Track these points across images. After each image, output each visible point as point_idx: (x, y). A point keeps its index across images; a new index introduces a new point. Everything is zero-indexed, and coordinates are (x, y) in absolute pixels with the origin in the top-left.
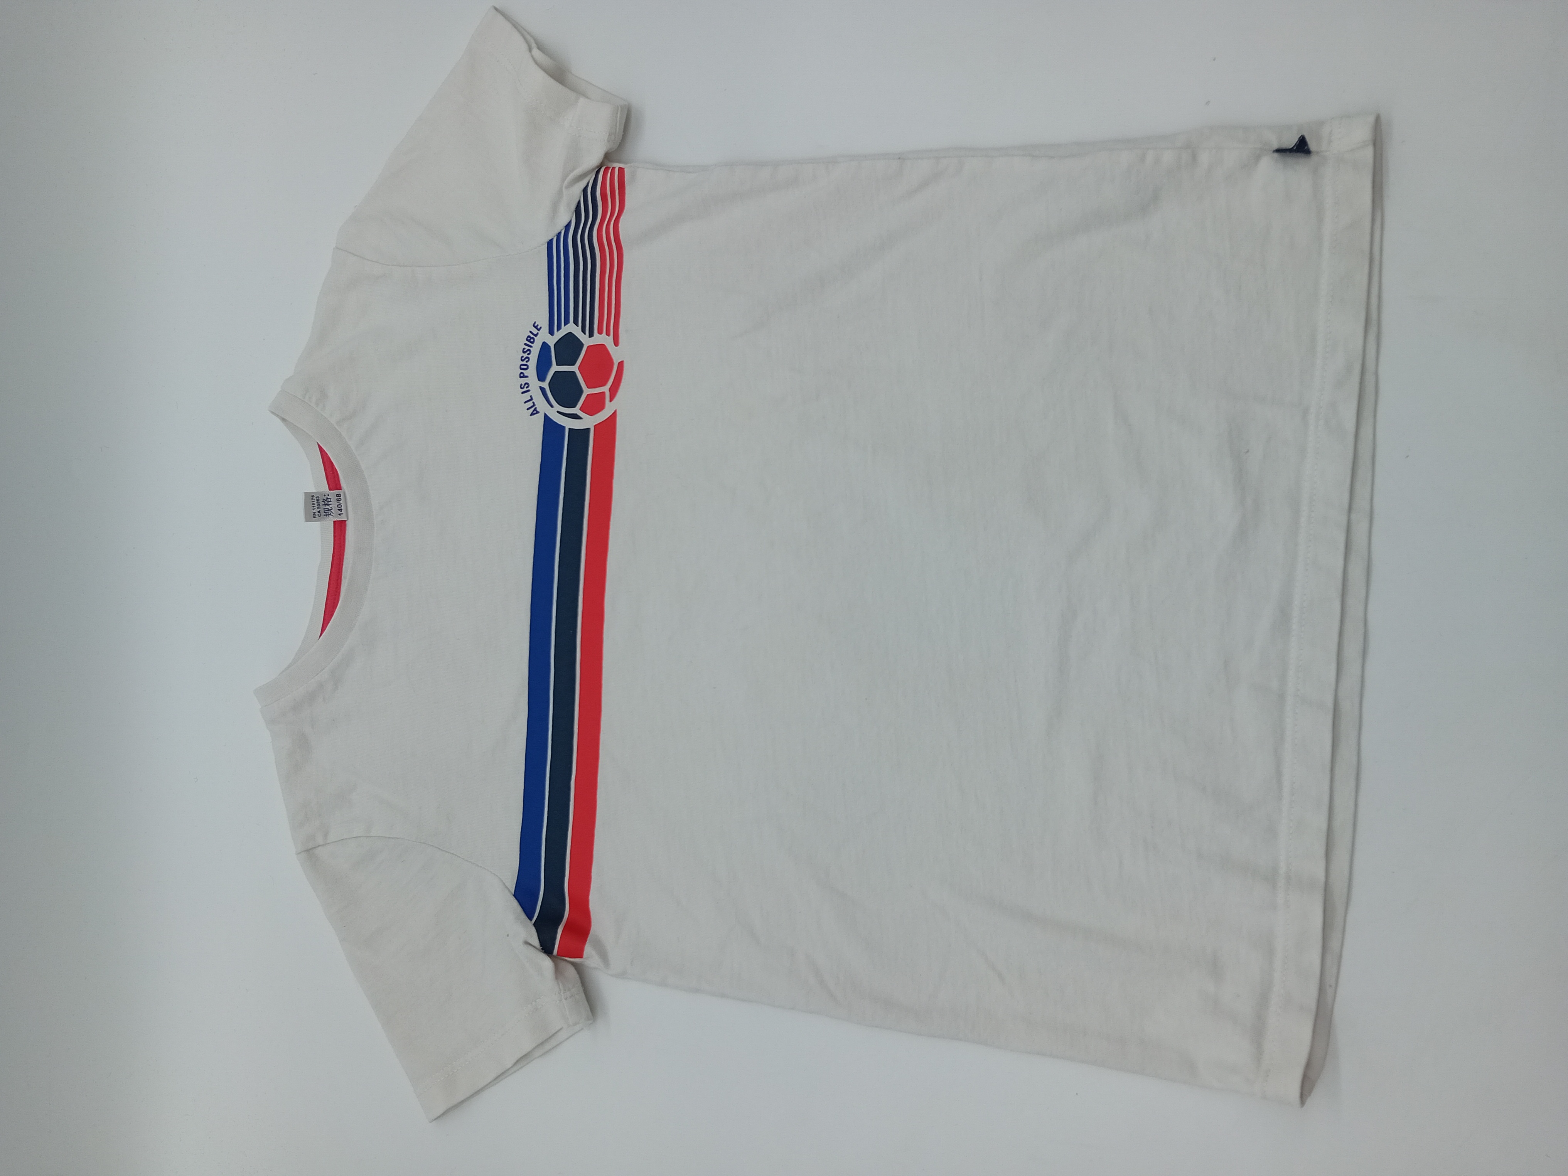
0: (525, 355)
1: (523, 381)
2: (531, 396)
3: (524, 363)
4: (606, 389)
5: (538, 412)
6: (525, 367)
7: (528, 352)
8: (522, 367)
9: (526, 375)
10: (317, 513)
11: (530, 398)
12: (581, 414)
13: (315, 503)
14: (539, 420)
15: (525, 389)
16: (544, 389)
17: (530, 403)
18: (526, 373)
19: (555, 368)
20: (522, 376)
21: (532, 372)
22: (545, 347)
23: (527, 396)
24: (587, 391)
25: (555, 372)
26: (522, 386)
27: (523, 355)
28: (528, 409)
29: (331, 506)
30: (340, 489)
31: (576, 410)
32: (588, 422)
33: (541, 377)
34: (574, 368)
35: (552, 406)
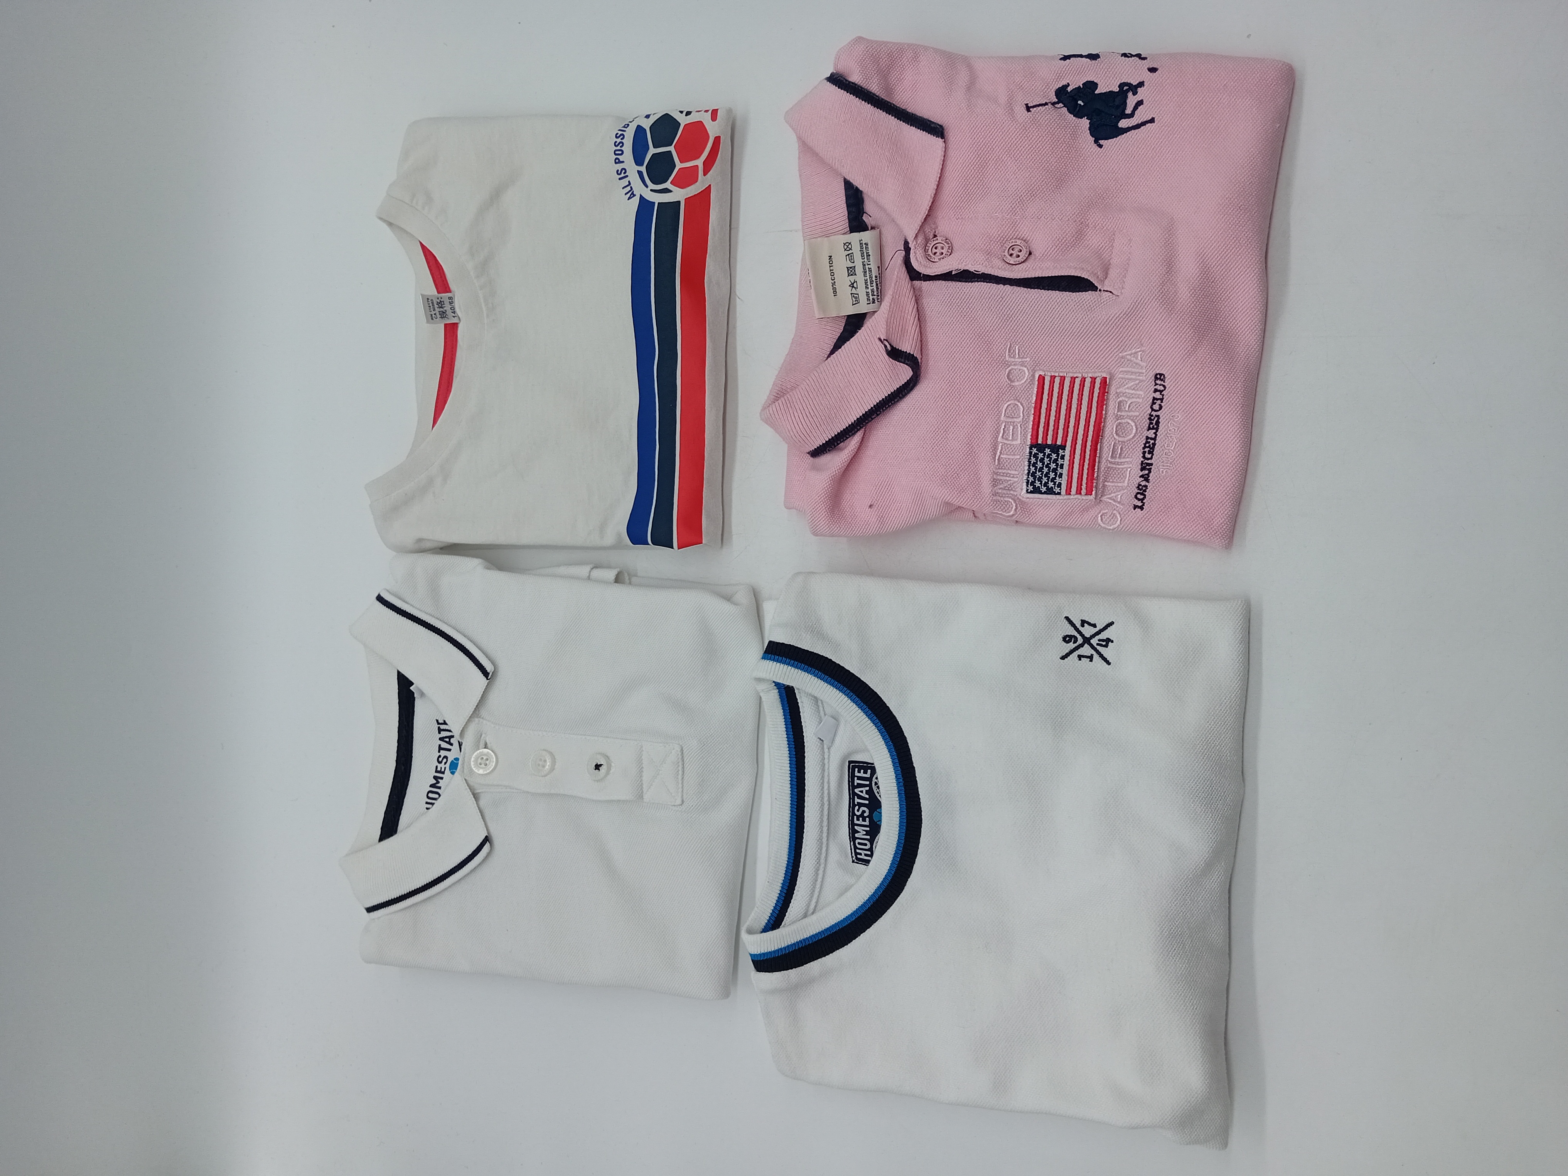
0: (619, 140)
1: (619, 167)
2: (629, 182)
3: (619, 148)
4: (699, 162)
5: (634, 195)
6: (620, 152)
7: (622, 137)
8: (617, 152)
9: (621, 160)
10: (434, 316)
11: (628, 184)
12: (671, 187)
13: (431, 305)
14: (636, 201)
15: (623, 175)
16: (641, 172)
17: (629, 188)
18: (621, 158)
19: (652, 151)
20: (617, 161)
21: (628, 156)
22: (640, 130)
23: (625, 182)
24: (679, 165)
25: (653, 154)
26: (619, 172)
27: (617, 140)
28: (626, 194)
29: (445, 308)
30: (450, 291)
31: (668, 185)
32: (678, 195)
33: (638, 161)
34: (671, 148)
35: (647, 187)
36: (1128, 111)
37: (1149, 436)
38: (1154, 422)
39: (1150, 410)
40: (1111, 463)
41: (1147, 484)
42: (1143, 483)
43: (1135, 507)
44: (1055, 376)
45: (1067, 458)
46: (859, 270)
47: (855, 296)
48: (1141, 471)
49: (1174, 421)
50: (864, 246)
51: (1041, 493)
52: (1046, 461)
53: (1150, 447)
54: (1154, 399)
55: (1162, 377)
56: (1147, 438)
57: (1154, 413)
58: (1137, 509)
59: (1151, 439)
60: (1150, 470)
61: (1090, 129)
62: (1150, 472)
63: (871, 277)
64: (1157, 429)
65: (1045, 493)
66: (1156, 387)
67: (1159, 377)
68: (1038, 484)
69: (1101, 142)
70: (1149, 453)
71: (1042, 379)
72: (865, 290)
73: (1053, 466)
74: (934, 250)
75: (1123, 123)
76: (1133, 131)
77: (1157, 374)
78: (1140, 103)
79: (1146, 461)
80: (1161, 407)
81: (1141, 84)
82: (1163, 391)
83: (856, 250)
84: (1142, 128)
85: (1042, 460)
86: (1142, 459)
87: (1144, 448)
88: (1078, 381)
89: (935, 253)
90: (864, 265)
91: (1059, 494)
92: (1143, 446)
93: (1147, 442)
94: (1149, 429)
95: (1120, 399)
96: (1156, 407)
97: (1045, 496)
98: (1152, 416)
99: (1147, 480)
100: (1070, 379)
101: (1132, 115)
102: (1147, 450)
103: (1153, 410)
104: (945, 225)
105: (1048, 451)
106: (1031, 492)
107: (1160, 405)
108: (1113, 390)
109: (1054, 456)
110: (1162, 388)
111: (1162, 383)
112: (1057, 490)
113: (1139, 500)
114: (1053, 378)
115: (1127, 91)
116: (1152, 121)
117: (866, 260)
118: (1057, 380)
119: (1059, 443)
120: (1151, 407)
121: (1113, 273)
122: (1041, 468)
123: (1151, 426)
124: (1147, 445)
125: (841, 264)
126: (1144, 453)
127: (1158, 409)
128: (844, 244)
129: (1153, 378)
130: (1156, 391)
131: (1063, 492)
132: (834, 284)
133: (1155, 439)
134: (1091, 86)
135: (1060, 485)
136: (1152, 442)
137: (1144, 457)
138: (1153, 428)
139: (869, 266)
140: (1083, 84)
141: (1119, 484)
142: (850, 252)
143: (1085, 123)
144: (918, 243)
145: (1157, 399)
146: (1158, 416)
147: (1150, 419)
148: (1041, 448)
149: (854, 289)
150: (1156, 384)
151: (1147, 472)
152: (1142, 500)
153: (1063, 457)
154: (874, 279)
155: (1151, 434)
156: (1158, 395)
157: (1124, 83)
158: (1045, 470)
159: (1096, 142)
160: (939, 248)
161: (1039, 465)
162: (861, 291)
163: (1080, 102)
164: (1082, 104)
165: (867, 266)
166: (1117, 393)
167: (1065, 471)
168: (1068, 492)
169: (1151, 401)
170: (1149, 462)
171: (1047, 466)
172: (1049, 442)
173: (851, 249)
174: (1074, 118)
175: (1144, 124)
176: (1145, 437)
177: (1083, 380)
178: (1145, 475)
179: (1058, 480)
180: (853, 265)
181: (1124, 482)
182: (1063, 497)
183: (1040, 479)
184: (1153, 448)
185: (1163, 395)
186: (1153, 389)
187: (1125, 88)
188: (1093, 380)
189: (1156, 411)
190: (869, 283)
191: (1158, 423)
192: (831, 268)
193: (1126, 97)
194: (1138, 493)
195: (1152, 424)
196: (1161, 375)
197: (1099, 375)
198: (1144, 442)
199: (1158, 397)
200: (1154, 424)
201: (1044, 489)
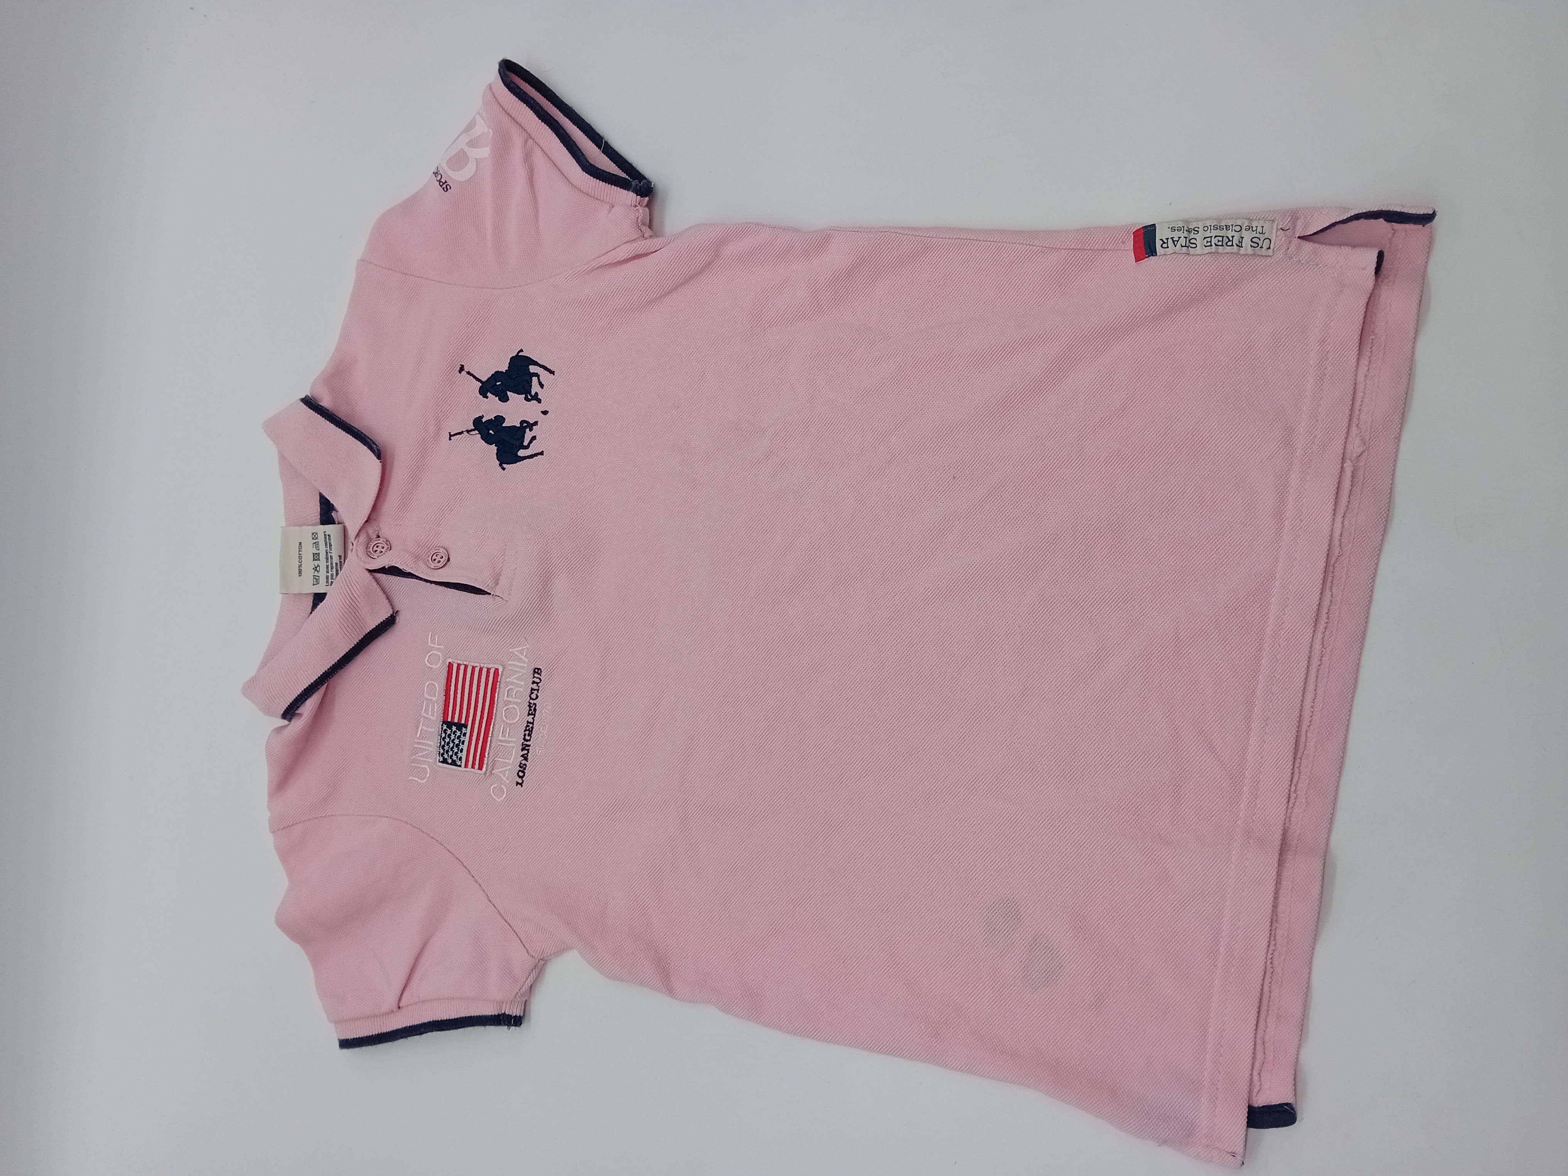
36: (526, 443)
37: (529, 721)
38: (533, 709)
39: (529, 698)
40: (501, 741)
41: (526, 763)
42: (524, 762)
43: (518, 783)
44: (461, 665)
45: (468, 735)
46: (323, 556)
47: (317, 577)
48: (522, 751)
49: (547, 709)
50: (327, 537)
51: (448, 763)
52: (453, 737)
53: (529, 730)
54: (532, 689)
55: (539, 671)
56: (528, 722)
57: (532, 701)
58: (518, 785)
59: (531, 723)
60: (528, 750)
61: (497, 454)
62: (528, 752)
63: (332, 564)
64: (534, 715)
65: (451, 764)
66: (534, 680)
67: (537, 671)
68: (446, 756)
69: (505, 466)
70: (528, 736)
71: (450, 665)
72: (325, 574)
73: (457, 741)
74: (375, 548)
75: (522, 453)
76: (528, 460)
77: (535, 669)
78: (534, 438)
79: (526, 743)
80: (537, 697)
81: (536, 423)
82: (538, 683)
83: (321, 540)
84: (535, 458)
85: (449, 736)
86: (523, 741)
87: (525, 731)
88: (477, 670)
89: (376, 551)
90: (327, 553)
91: (460, 766)
92: (524, 729)
93: (528, 726)
94: (529, 714)
95: (509, 688)
96: (534, 696)
97: (450, 766)
98: (531, 703)
99: (526, 759)
100: (471, 667)
101: (527, 447)
102: (527, 732)
103: (531, 698)
104: (387, 527)
105: (454, 728)
106: (442, 762)
107: (537, 695)
108: (502, 679)
109: (458, 733)
110: (539, 681)
111: (539, 676)
112: (459, 763)
113: (520, 777)
114: (459, 665)
115: (526, 427)
116: (542, 453)
117: (328, 548)
118: (462, 667)
119: (463, 722)
120: (530, 696)
121: (503, 581)
122: (448, 743)
123: (530, 712)
124: (528, 728)
125: (308, 551)
126: (525, 735)
127: (535, 698)
128: (313, 534)
129: (532, 671)
130: (534, 682)
131: (463, 765)
132: (300, 566)
133: (533, 723)
134: (500, 419)
135: (460, 759)
136: (531, 725)
137: (524, 739)
138: (532, 714)
139: (331, 554)
140: (495, 417)
141: (507, 761)
142: (317, 541)
143: (493, 448)
144: (360, 541)
145: (535, 690)
146: (535, 704)
147: (529, 706)
148: (450, 725)
149: (316, 572)
150: (534, 677)
151: (526, 752)
152: (522, 777)
153: (465, 735)
154: (334, 565)
155: (530, 719)
156: (535, 686)
157: (524, 420)
158: (451, 745)
159: (500, 465)
160: (380, 547)
161: (447, 740)
162: (322, 574)
163: (491, 432)
164: (493, 433)
165: (329, 554)
166: (506, 682)
167: (465, 747)
168: (466, 766)
169: (530, 691)
170: (528, 743)
171: (453, 741)
172: (456, 720)
173: (317, 538)
174: (486, 444)
175: (536, 455)
176: (526, 722)
177: (481, 669)
178: (525, 754)
179: (459, 755)
180: (317, 552)
181: (510, 759)
182: (463, 768)
183: (447, 752)
184: (532, 731)
185: (539, 687)
186: (531, 681)
187: (525, 424)
188: (488, 670)
189: (533, 699)
190: (330, 569)
191: (535, 710)
192: (300, 553)
193: (525, 432)
194: (520, 771)
195: (531, 710)
196: (539, 669)
197: (493, 666)
198: (525, 725)
199: (535, 688)
200: (532, 710)
201: (450, 761)
